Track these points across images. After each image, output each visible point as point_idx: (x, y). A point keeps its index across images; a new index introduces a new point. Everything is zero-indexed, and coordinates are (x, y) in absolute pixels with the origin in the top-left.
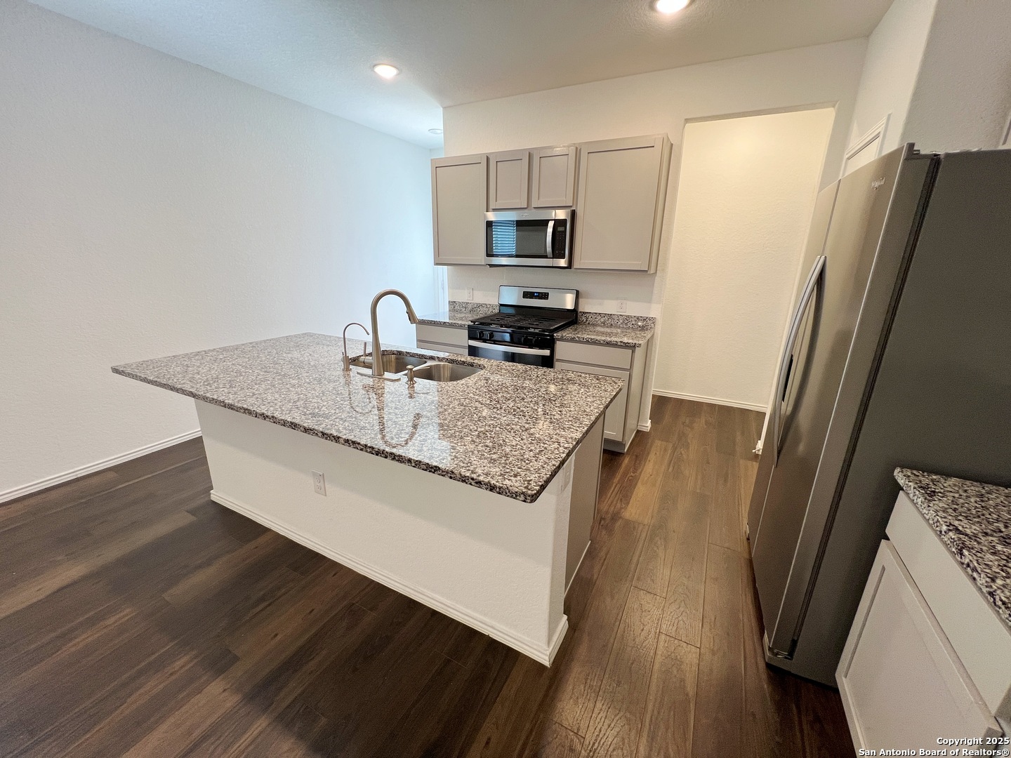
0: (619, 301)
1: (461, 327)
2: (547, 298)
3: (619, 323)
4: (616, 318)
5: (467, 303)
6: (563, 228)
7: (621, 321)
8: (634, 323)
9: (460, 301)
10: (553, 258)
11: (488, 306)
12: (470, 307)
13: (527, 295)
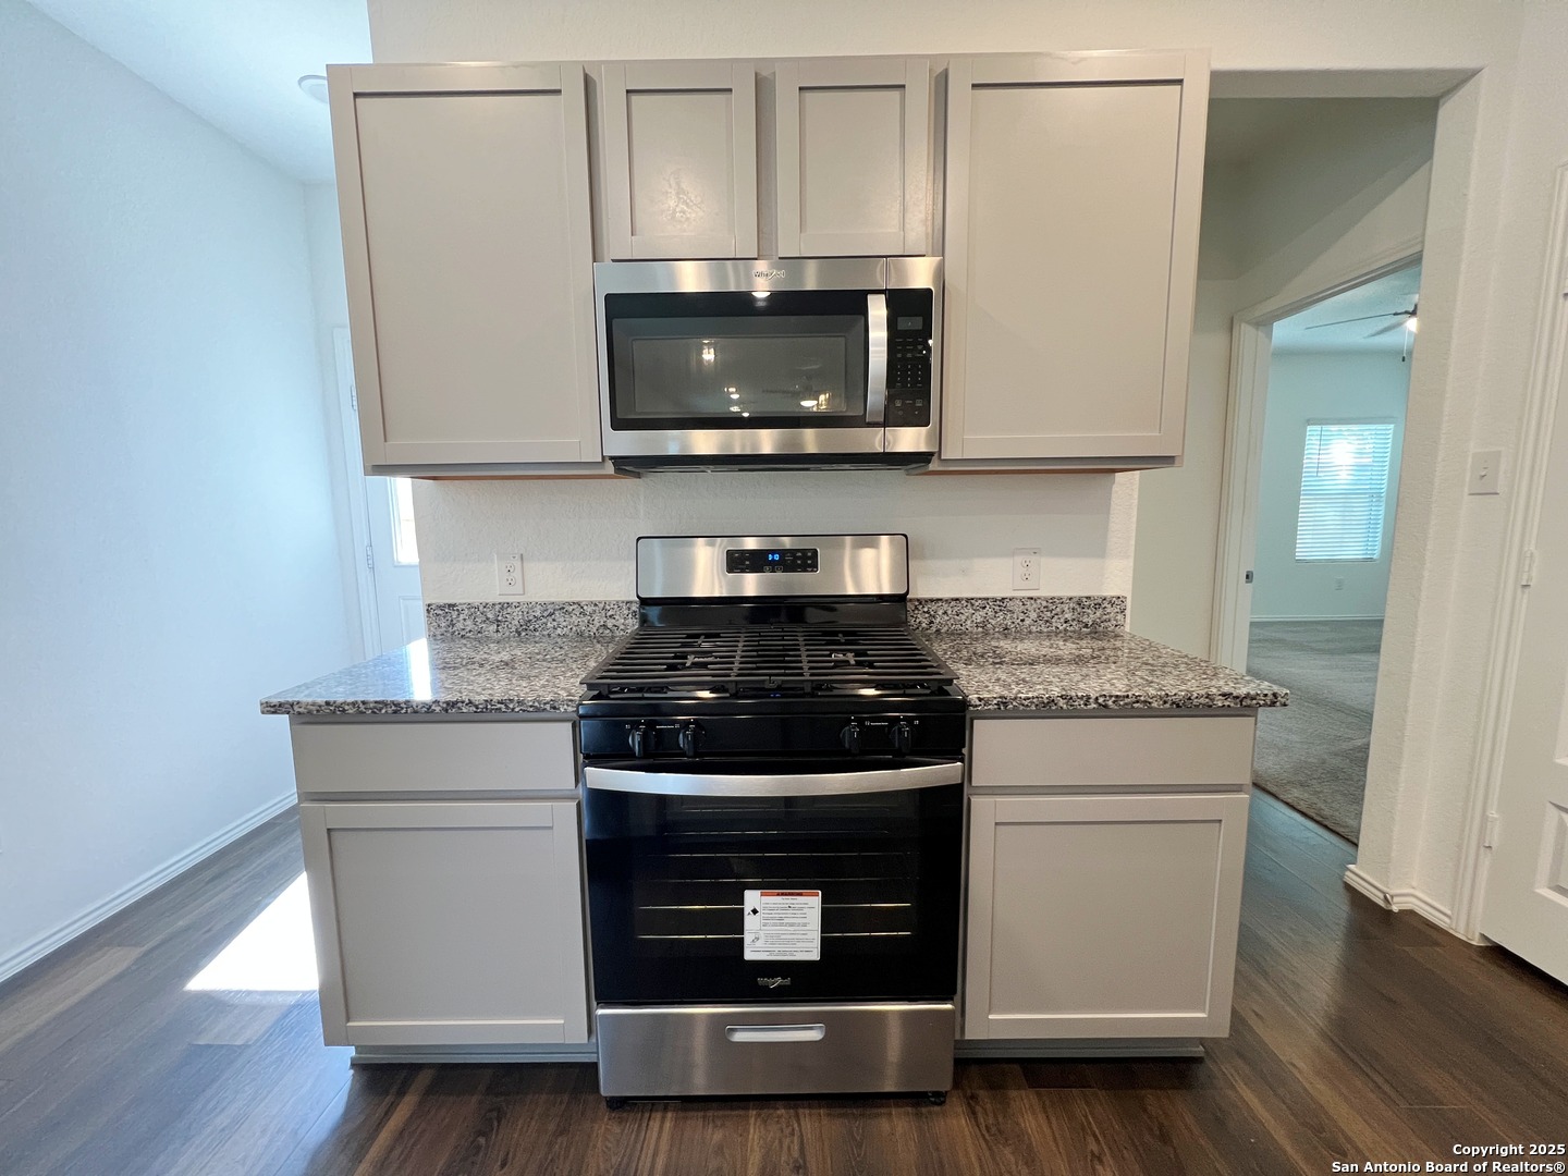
0: (1019, 559)
1: (539, 713)
2: (814, 567)
3: (1027, 622)
4: (1017, 607)
5: (504, 606)
6: (919, 320)
7: (1034, 615)
8: (1068, 616)
9: (476, 601)
10: (885, 425)
11: (589, 609)
12: (516, 618)
13: (738, 562)
